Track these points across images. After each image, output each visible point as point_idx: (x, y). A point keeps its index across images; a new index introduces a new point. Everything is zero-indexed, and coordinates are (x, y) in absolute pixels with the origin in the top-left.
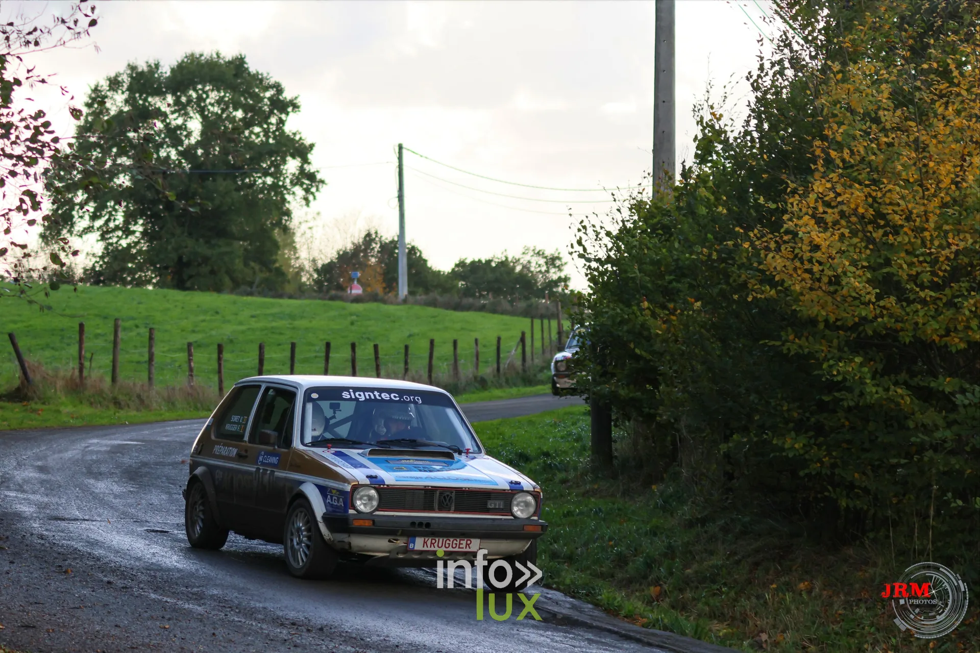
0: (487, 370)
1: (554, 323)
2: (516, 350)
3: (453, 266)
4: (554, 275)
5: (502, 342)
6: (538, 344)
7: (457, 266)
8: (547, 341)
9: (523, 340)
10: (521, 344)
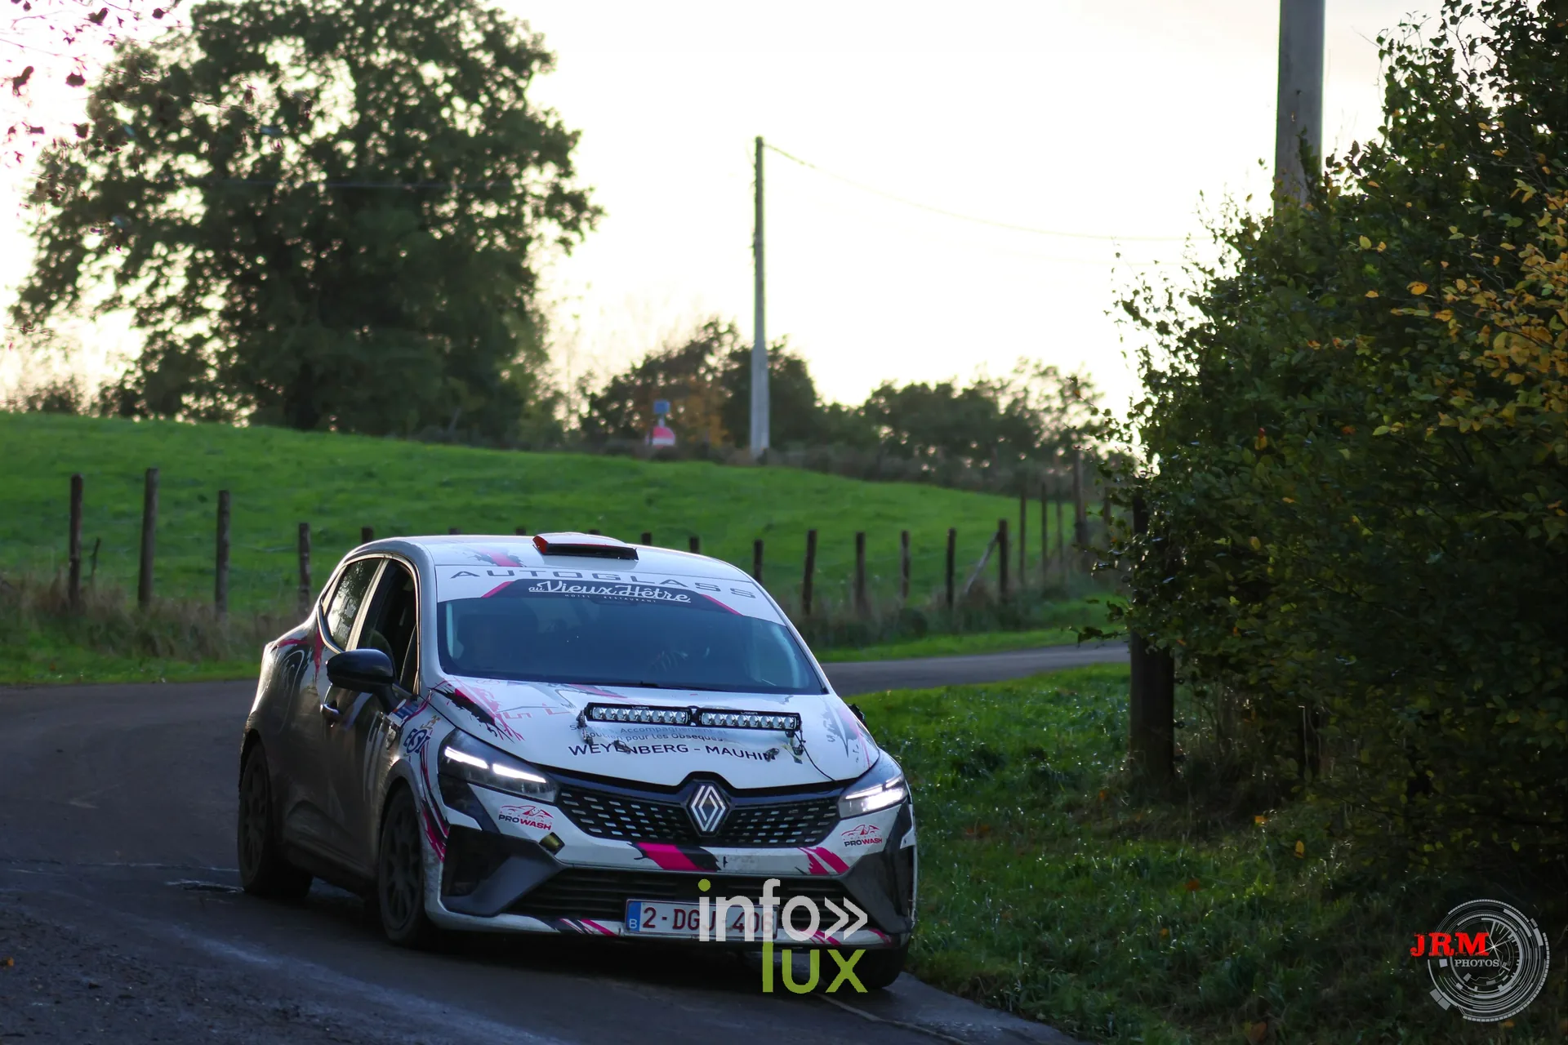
0: (926, 601)
1: (1069, 510)
2: (987, 559)
3: (868, 395)
4: (1077, 417)
5: (958, 541)
6: (1034, 548)
7: (876, 395)
8: (1051, 545)
9: (1002, 537)
10: (997, 547)
